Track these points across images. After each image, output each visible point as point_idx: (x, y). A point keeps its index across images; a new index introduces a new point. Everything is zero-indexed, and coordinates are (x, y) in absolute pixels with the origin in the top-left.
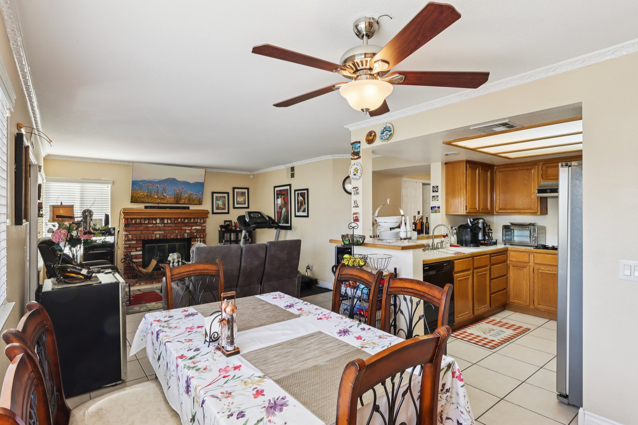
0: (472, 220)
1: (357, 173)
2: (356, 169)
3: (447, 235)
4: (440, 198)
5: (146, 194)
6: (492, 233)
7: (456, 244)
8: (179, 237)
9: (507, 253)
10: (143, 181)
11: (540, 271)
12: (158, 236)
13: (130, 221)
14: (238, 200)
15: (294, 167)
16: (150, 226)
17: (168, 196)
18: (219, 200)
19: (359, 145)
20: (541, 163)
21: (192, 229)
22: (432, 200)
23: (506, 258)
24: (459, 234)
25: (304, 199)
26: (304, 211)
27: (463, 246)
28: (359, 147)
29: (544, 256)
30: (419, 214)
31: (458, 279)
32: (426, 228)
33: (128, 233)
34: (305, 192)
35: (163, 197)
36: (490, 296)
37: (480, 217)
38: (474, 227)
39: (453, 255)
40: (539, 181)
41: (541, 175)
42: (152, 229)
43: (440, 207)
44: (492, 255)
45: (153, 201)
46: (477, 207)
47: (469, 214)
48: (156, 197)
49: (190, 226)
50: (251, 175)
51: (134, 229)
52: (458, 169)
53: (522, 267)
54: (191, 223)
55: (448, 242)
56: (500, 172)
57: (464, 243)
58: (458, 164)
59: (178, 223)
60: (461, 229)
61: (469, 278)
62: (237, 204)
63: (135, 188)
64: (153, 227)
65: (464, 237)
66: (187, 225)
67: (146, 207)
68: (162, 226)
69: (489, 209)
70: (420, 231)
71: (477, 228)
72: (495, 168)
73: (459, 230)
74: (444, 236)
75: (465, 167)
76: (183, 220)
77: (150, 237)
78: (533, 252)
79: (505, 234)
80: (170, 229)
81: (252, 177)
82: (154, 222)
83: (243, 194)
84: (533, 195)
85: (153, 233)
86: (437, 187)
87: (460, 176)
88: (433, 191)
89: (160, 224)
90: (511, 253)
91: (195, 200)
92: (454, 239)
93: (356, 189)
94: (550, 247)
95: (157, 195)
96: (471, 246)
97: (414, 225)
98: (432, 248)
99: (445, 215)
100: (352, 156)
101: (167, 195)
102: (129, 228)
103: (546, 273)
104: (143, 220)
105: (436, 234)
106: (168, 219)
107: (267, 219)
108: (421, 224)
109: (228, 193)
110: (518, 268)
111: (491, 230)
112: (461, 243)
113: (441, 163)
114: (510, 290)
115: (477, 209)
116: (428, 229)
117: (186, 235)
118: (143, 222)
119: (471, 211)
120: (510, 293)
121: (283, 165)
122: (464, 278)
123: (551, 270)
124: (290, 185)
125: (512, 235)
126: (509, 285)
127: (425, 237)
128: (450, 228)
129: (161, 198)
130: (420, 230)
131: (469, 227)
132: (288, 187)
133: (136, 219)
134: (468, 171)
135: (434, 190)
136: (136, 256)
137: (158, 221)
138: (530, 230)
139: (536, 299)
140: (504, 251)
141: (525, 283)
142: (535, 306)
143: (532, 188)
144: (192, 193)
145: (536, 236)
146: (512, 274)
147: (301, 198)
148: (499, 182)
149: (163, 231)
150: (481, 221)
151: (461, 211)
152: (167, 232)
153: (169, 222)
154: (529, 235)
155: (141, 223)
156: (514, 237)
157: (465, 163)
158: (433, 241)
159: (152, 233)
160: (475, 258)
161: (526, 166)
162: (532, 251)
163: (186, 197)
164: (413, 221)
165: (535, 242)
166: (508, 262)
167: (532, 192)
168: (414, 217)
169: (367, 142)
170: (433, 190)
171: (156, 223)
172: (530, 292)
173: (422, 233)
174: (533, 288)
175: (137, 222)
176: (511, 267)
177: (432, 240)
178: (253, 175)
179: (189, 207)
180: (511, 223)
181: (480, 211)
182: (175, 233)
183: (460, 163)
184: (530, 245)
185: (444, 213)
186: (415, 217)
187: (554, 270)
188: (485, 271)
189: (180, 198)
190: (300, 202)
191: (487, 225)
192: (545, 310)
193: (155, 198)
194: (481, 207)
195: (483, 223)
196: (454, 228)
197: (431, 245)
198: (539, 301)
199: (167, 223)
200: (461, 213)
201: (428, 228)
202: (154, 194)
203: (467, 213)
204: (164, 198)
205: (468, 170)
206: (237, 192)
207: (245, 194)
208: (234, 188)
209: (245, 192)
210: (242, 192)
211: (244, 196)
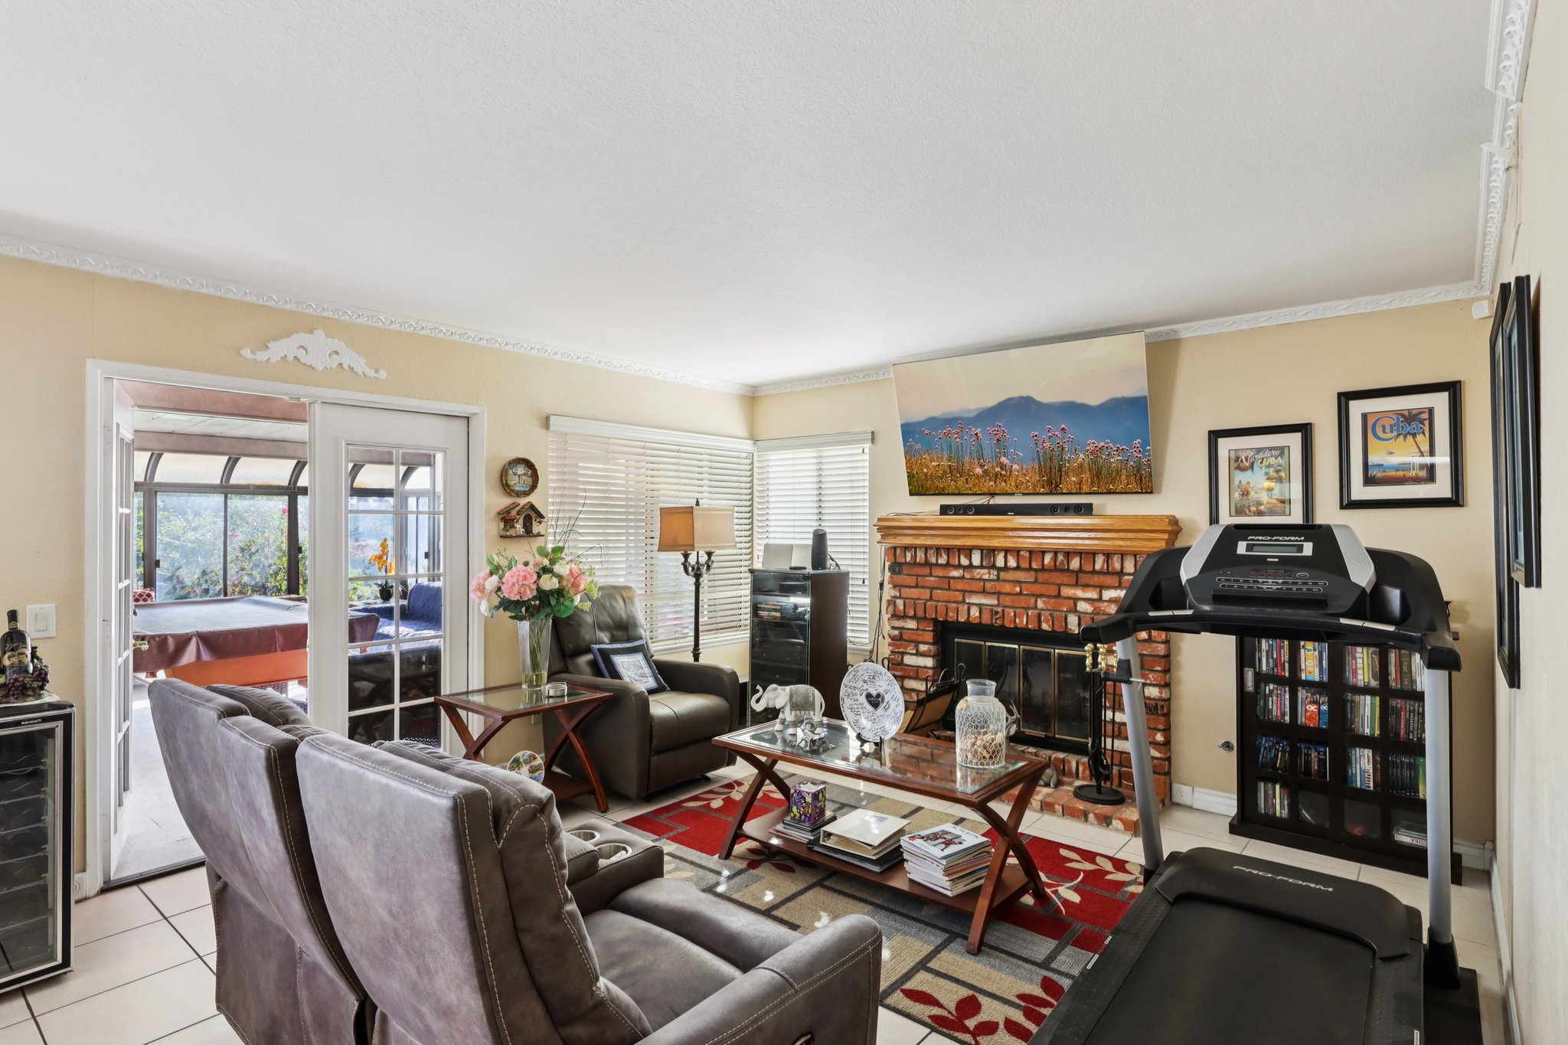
5: (945, 463)
8: (1045, 626)
10: (932, 422)
12: (975, 612)
13: (900, 554)
14: (1373, 459)
16: (956, 573)
17: (1015, 466)
18: (1252, 466)
21: (1100, 599)
33: (898, 594)
35: (1002, 469)
42: (960, 587)
45: (970, 485)
48: (978, 471)
49: (1094, 586)
50: (1483, 298)
51: (911, 581)
54: (1094, 572)
59: (1043, 569)
62: (1369, 481)
63: (911, 446)
64: (963, 577)
66: (1078, 578)
67: (945, 510)
68: (992, 577)
76: (1060, 557)
77: (951, 614)
80: (1018, 589)
81: (1483, 309)
82: (964, 562)
83: (1413, 423)
85: (963, 602)
89: (986, 571)
91: (1119, 473)
95: (982, 466)
101: (1013, 461)
102: (902, 579)
104: (932, 551)
106: (1007, 551)
107: (1363, 575)
109: (1305, 431)
117: (1073, 621)
118: (934, 560)
129: (996, 475)
133: (916, 547)
136: (917, 671)
137: (976, 559)
144: (1102, 444)
149: (996, 596)
152: (1007, 600)
153: (1012, 563)
155: (927, 564)
159: (961, 599)
163: (1081, 466)
171: (971, 566)
175: (918, 560)
178: (1491, 298)
179: (1090, 505)
182: (1036, 607)
189: (1060, 470)
193: (978, 477)
199: (1006, 568)
202: (971, 464)
204: (1003, 472)
206: (1365, 416)
207: (1427, 423)
208: (1343, 399)
209: (1431, 411)
210: (1406, 413)
211: (1423, 433)
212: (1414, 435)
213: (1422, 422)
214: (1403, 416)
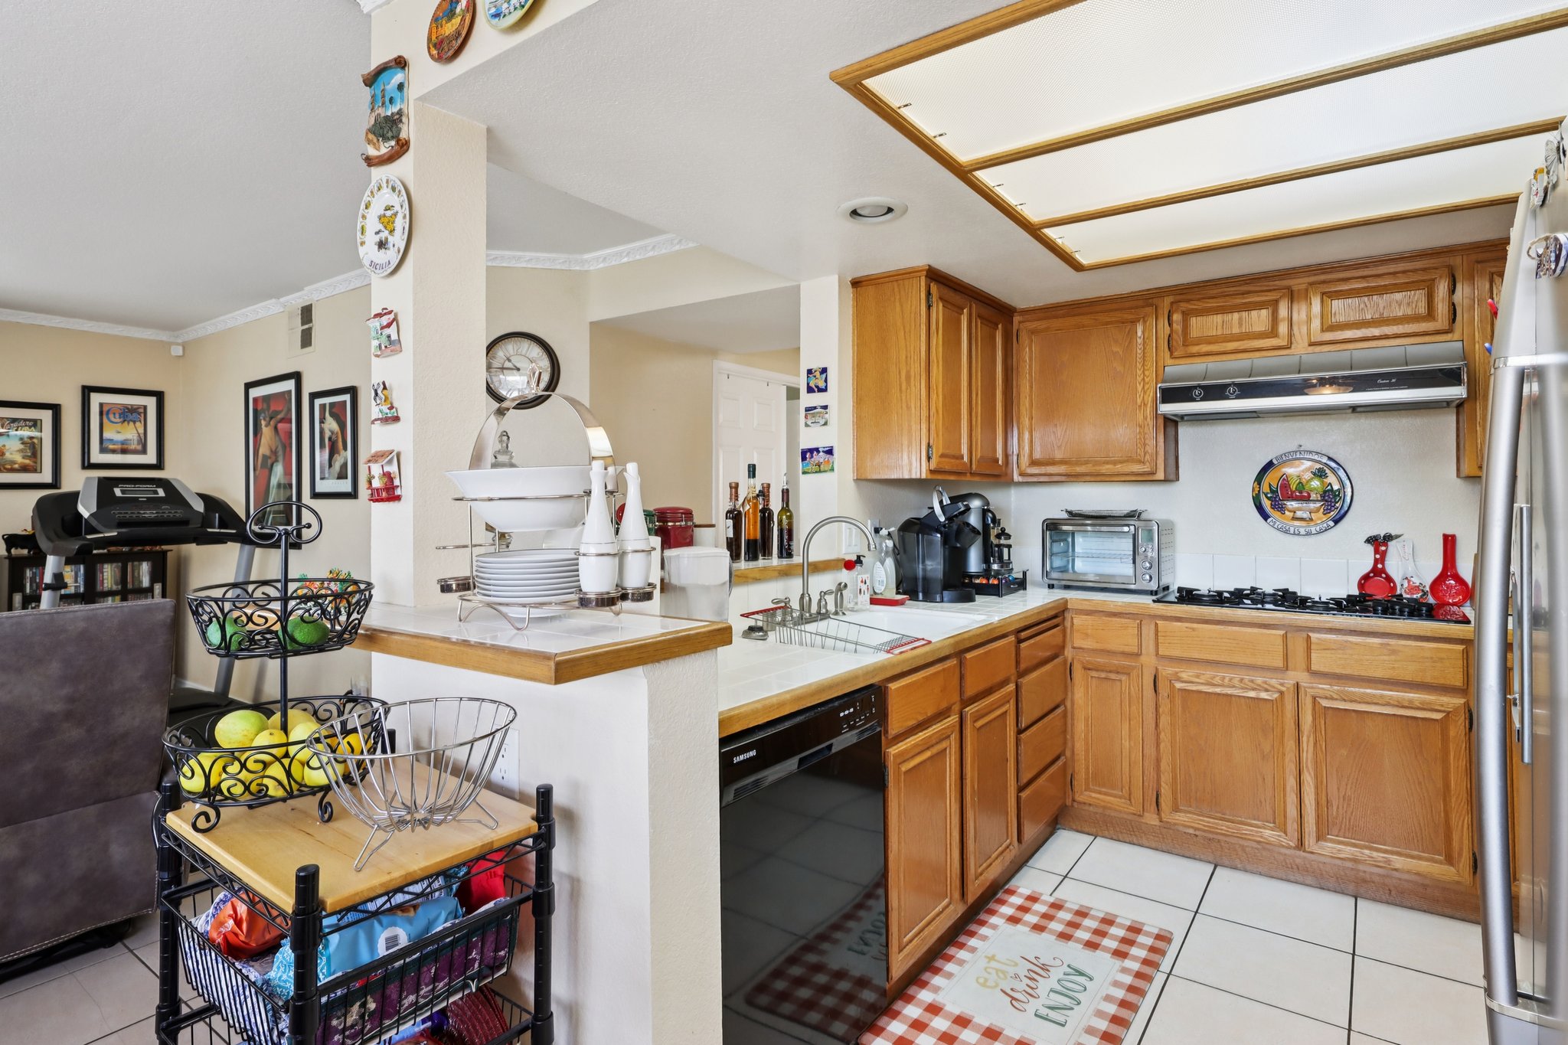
0: (946, 501)
1: (392, 232)
2: (389, 213)
3: (859, 561)
4: (833, 415)
6: (1009, 547)
7: (891, 594)
9: (1064, 619)
11: (1178, 685)
14: (106, 435)
15: (311, 305)
18: (7, 433)
19: (398, 77)
20: (1168, 300)
22: (807, 425)
23: (1061, 639)
24: (902, 555)
25: (342, 426)
26: (342, 476)
27: (917, 600)
28: (401, 87)
29: (1193, 629)
30: (754, 476)
31: (904, 768)
32: (781, 531)
34: (345, 402)
36: (1018, 799)
37: (974, 492)
38: (955, 527)
39: (882, 657)
40: (1161, 364)
41: (1166, 343)
43: (835, 451)
44: (1023, 635)
46: (965, 451)
47: (939, 477)
50: (178, 344)
52: (898, 305)
53: (1118, 673)
55: (864, 587)
56: (1033, 332)
57: (920, 589)
58: (899, 285)
60: (911, 537)
61: (945, 749)
62: (103, 451)
65: (921, 566)
69: (1000, 462)
70: (756, 546)
71: (967, 529)
72: (1016, 319)
73: (902, 540)
74: (849, 565)
75: (923, 295)
78: (1155, 617)
79: (1051, 549)
81: (177, 351)
83: (130, 414)
84: (1140, 411)
86: (824, 371)
87: (907, 330)
88: (810, 390)
90: (1079, 621)
92: (883, 574)
93: (385, 320)
94: (1204, 596)
96: (945, 599)
97: (730, 522)
98: (801, 616)
99: (852, 484)
100: (369, 142)
103: (1200, 692)
105: (814, 557)
107: (199, 506)
108: (763, 519)
109: (56, 409)
110: (1103, 675)
111: (1008, 537)
112: (911, 587)
113: (837, 277)
114: (1076, 758)
115: (966, 459)
116: (790, 538)
119: (947, 468)
120: (1076, 769)
121: (274, 300)
122: (928, 754)
123: (1217, 680)
124: (297, 376)
125: (1069, 553)
126: (1073, 737)
127: (774, 569)
128: (869, 529)
130: (755, 541)
131: (937, 527)
132: (289, 385)
134: (934, 310)
135: (812, 384)
138: (1134, 535)
139: (1166, 791)
140: (1055, 617)
141: (1125, 732)
142: (1163, 815)
143: (1140, 388)
145: (1155, 554)
146: (1081, 695)
147: (331, 425)
148: (1030, 366)
150: (976, 504)
151: (911, 464)
154: (1131, 553)
156: (1073, 560)
157: (923, 279)
158: (806, 586)
160: (969, 656)
161: (1116, 310)
162: (1152, 613)
164: (728, 506)
165: (1151, 577)
166: (1069, 653)
167: (1139, 401)
168: (731, 487)
169: (435, 52)
170: (808, 384)
172: (1146, 764)
173: (767, 552)
174: (1153, 749)
176: (1078, 673)
177: (800, 581)
178: (184, 346)
180: (1070, 513)
181: (974, 467)
183: (906, 282)
184: (1133, 587)
185: (850, 476)
186: (734, 487)
187: (1226, 680)
188: (1002, 705)
190: (330, 439)
191: (994, 520)
192: (1196, 829)
194: (978, 454)
195: (985, 512)
196: (884, 532)
197: (795, 605)
198: (1175, 799)
200: (910, 471)
201: (787, 534)
203: (931, 471)
205: (935, 305)
206: (101, 405)
207: (142, 415)
208: (86, 390)
209: (145, 407)
210: (130, 407)
211: (140, 421)
212: (134, 422)
213: (139, 414)
214: (128, 409)
